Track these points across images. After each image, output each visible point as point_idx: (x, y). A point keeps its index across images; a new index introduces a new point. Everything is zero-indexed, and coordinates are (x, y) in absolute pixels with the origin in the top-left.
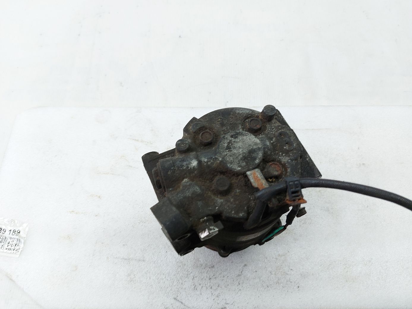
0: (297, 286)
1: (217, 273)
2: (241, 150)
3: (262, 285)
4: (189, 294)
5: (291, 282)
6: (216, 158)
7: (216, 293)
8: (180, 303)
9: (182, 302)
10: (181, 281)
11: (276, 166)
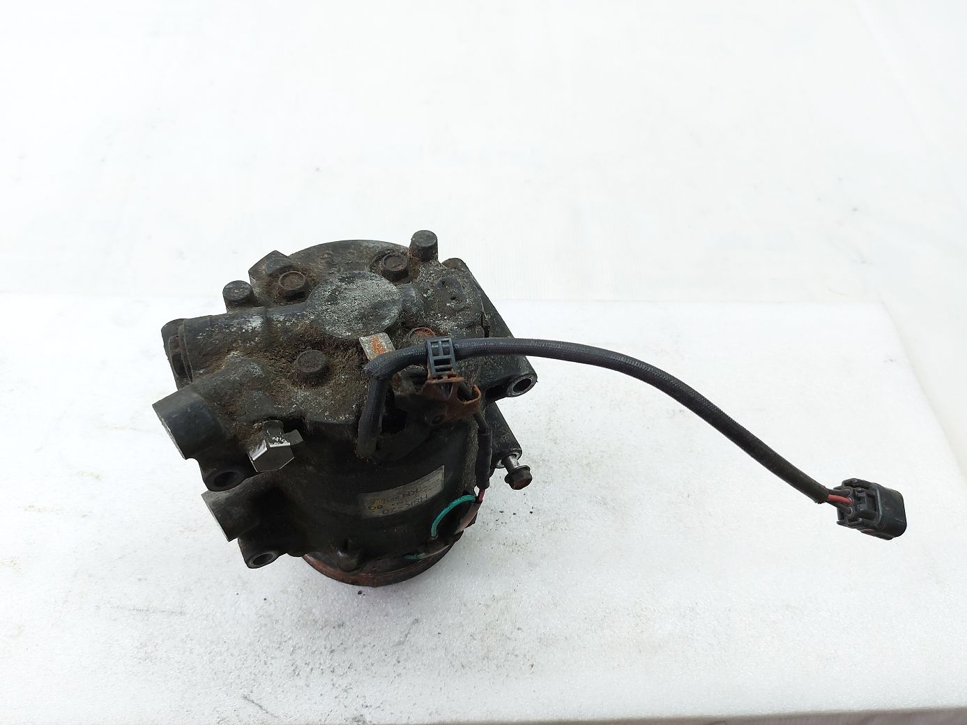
0: (530, 663)
1: (348, 639)
2: (357, 302)
3: (451, 662)
4: (279, 686)
5: (517, 656)
6: (303, 316)
7: (344, 683)
8: (257, 708)
9: (262, 704)
10: (263, 657)
11: (426, 334)
